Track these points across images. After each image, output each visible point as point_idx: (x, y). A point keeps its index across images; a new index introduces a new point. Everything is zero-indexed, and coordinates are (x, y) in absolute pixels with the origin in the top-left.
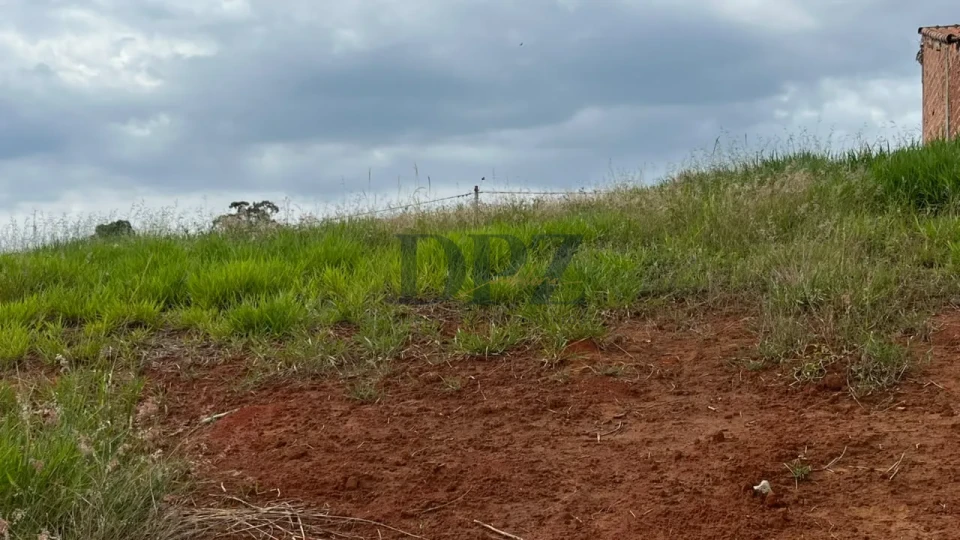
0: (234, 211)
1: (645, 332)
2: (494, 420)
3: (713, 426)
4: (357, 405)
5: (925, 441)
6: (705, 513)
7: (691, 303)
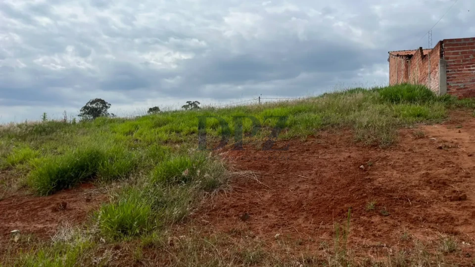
0: (188, 104)
1: (325, 134)
2: (293, 154)
3: (347, 155)
4: (257, 151)
5: (399, 157)
6: (349, 173)
7: (336, 127)
